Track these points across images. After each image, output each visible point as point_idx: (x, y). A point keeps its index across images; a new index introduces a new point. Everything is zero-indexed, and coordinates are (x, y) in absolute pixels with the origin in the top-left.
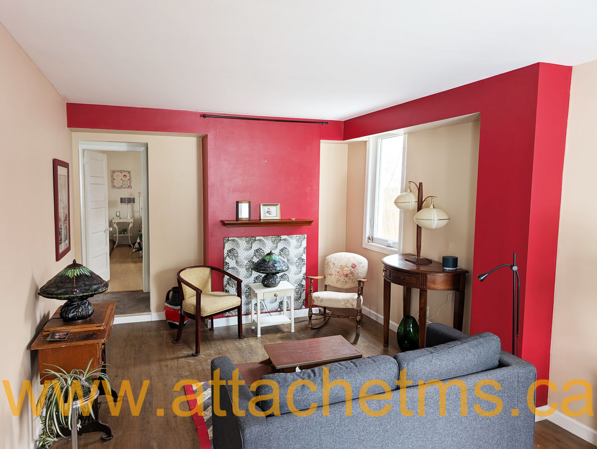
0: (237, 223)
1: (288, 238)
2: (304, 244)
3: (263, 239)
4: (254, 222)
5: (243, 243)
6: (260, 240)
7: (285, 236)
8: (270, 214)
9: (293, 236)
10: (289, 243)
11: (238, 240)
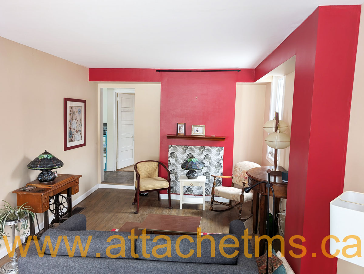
0: (177, 137)
1: (210, 148)
2: (222, 153)
3: (193, 148)
4: (187, 136)
5: (180, 149)
6: (191, 148)
7: (208, 147)
8: (198, 132)
9: (214, 147)
10: (210, 151)
11: (177, 147)
